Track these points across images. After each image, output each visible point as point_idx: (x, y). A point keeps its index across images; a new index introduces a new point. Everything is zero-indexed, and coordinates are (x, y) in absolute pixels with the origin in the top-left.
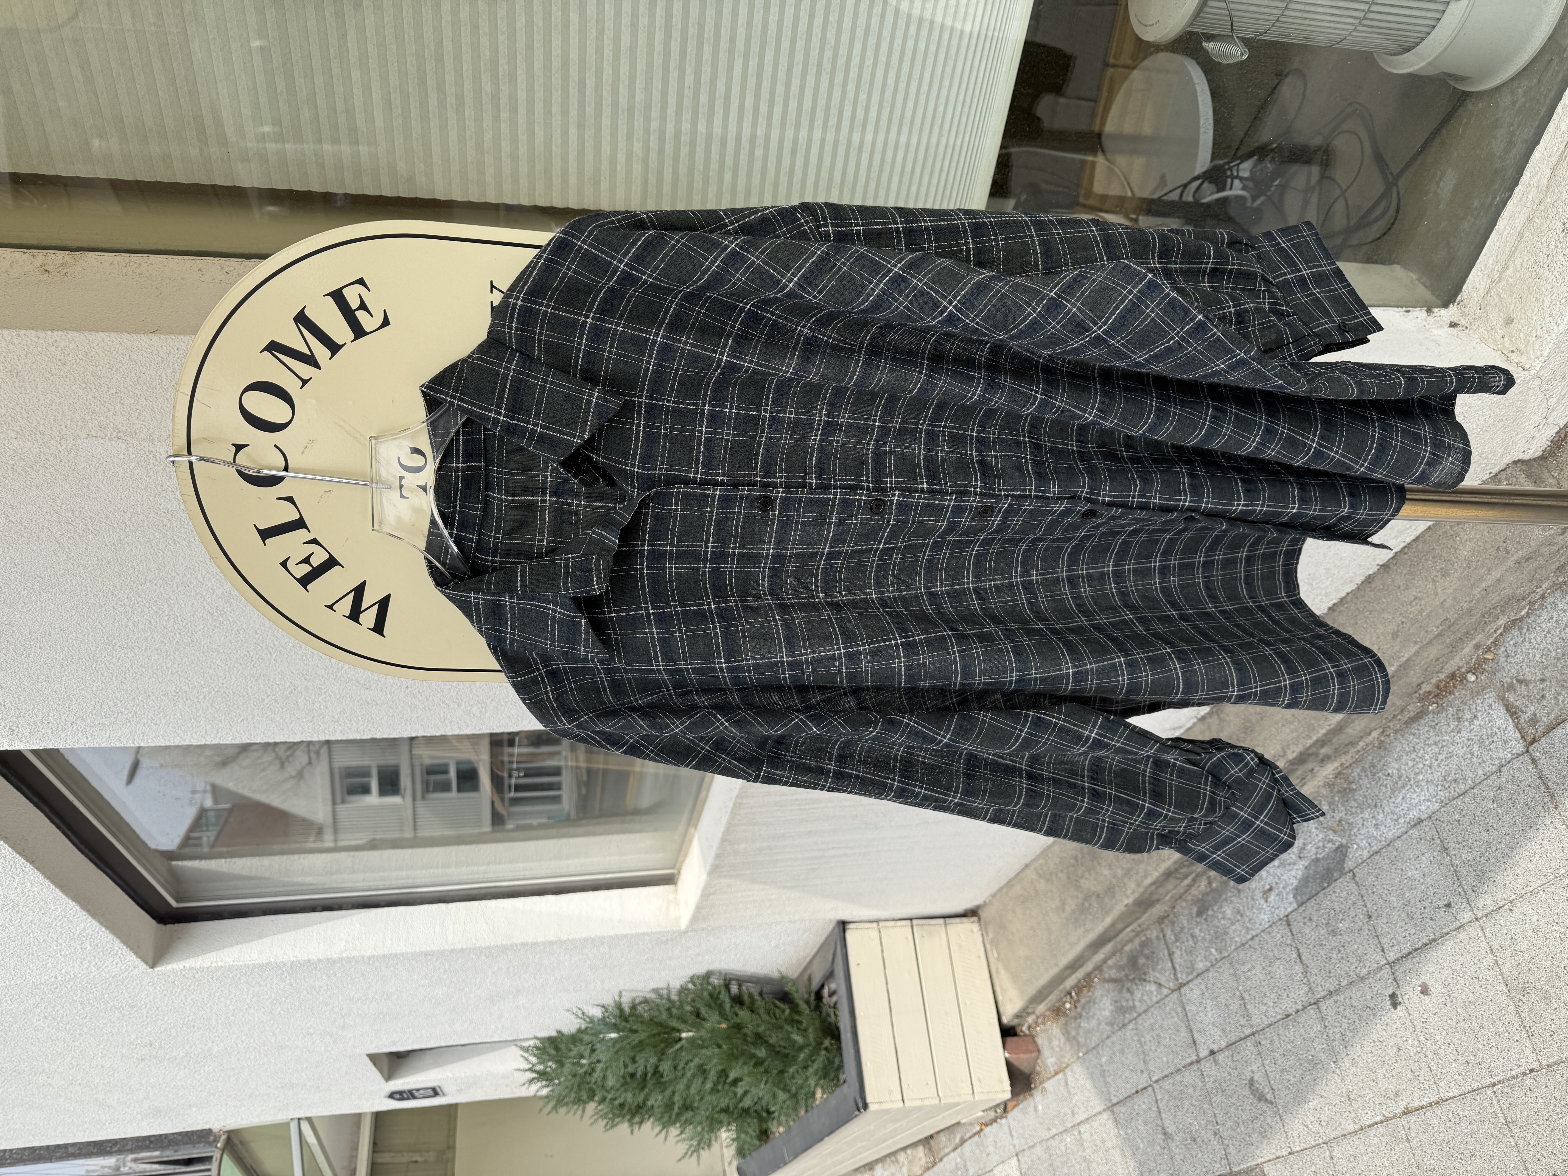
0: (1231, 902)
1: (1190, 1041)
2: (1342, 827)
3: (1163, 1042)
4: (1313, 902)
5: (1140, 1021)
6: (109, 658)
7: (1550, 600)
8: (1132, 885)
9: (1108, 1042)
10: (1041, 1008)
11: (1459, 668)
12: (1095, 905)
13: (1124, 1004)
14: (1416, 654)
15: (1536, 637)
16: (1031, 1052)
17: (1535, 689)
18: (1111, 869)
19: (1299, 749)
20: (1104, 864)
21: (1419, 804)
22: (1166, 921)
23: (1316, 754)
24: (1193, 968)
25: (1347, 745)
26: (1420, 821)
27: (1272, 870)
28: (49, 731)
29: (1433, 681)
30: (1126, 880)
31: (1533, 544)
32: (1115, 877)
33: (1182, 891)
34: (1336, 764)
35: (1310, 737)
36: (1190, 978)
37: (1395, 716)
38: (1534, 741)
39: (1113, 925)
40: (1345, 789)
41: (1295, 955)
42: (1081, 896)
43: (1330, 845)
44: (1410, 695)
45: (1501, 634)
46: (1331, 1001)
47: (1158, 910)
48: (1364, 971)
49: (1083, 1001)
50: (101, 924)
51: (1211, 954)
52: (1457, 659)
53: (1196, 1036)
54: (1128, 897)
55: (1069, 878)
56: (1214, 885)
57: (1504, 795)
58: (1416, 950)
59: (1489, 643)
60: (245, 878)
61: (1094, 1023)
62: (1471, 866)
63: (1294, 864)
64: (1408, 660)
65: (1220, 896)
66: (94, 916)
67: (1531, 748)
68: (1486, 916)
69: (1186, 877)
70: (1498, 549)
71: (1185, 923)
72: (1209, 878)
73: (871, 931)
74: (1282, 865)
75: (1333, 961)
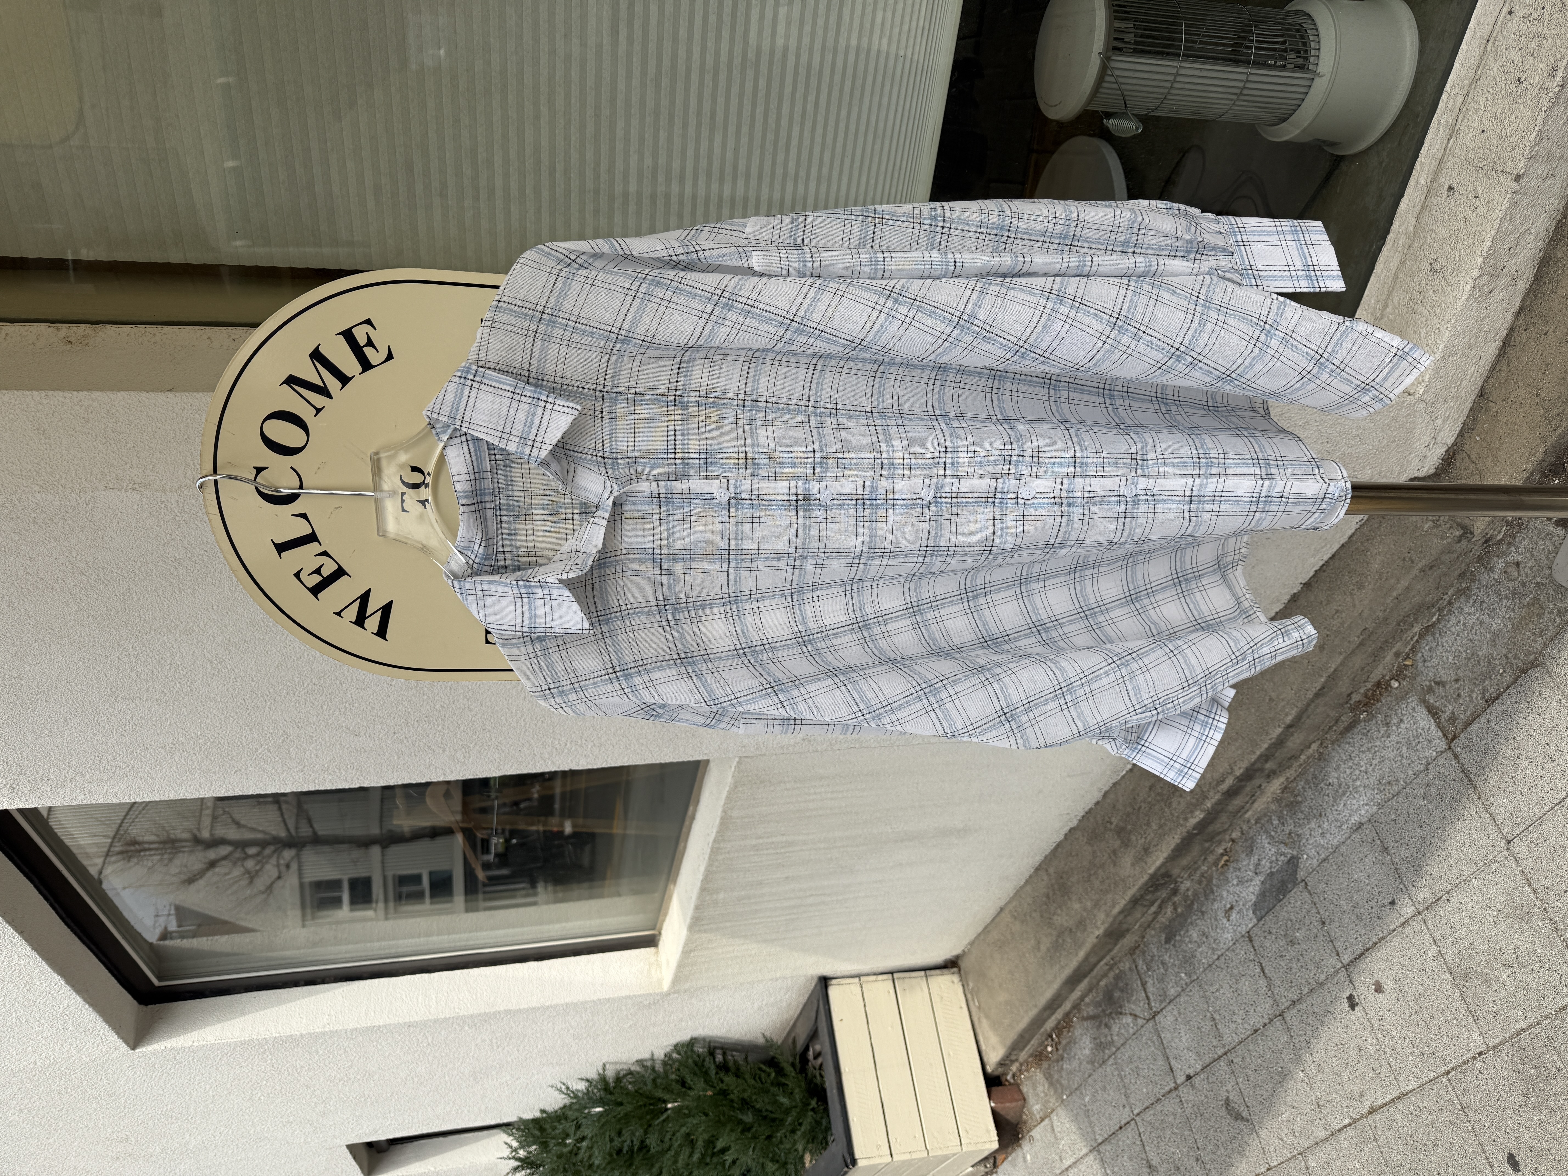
0: (1197, 925)
1: (1167, 1068)
2: (1293, 840)
3: (1142, 1073)
4: (1271, 916)
5: (1118, 1055)
7: (1456, 605)
8: (1101, 916)
9: (1090, 1080)
10: (1024, 1054)
11: (1384, 676)
12: (1069, 940)
13: (1103, 1040)
14: (1342, 664)
15: (1447, 640)
16: (1016, 1100)
17: (1451, 689)
18: (1081, 903)
19: (1245, 764)
20: (1074, 898)
21: (1359, 809)
22: (1137, 952)
23: (1262, 770)
24: (1165, 995)
25: (1290, 759)
26: (1361, 825)
29: (1362, 691)
30: (1096, 911)
31: (1433, 552)
32: (1085, 909)
33: (1150, 918)
34: (1282, 779)
35: (1254, 753)
36: (1163, 1005)
37: (1330, 728)
38: (1455, 737)
39: (1086, 958)
40: (1292, 803)
41: (1258, 970)
42: (1055, 933)
43: (1282, 858)
44: (1342, 705)
45: (1417, 641)
46: (1295, 1011)
47: (1128, 941)
48: (1323, 977)
49: (1064, 1042)
51: (1181, 979)
52: (1380, 667)
53: (1173, 1062)
54: (1098, 928)
55: (1042, 916)
56: (1179, 910)
57: (1433, 791)
58: (1368, 950)
59: (1407, 650)
60: (228, 955)
61: (1075, 1063)
62: (1409, 862)
63: (1251, 880)
64: (1335, 670)
65: (1186, 920)
67: (1452, 745)
68: (1427, 909)
69: (1152, 903)
70: (1404, 559)
71: (1155, 950)
72: (1174, 904)
73: (853, 987)
74: (1240, 882)
75: (1294, 970)
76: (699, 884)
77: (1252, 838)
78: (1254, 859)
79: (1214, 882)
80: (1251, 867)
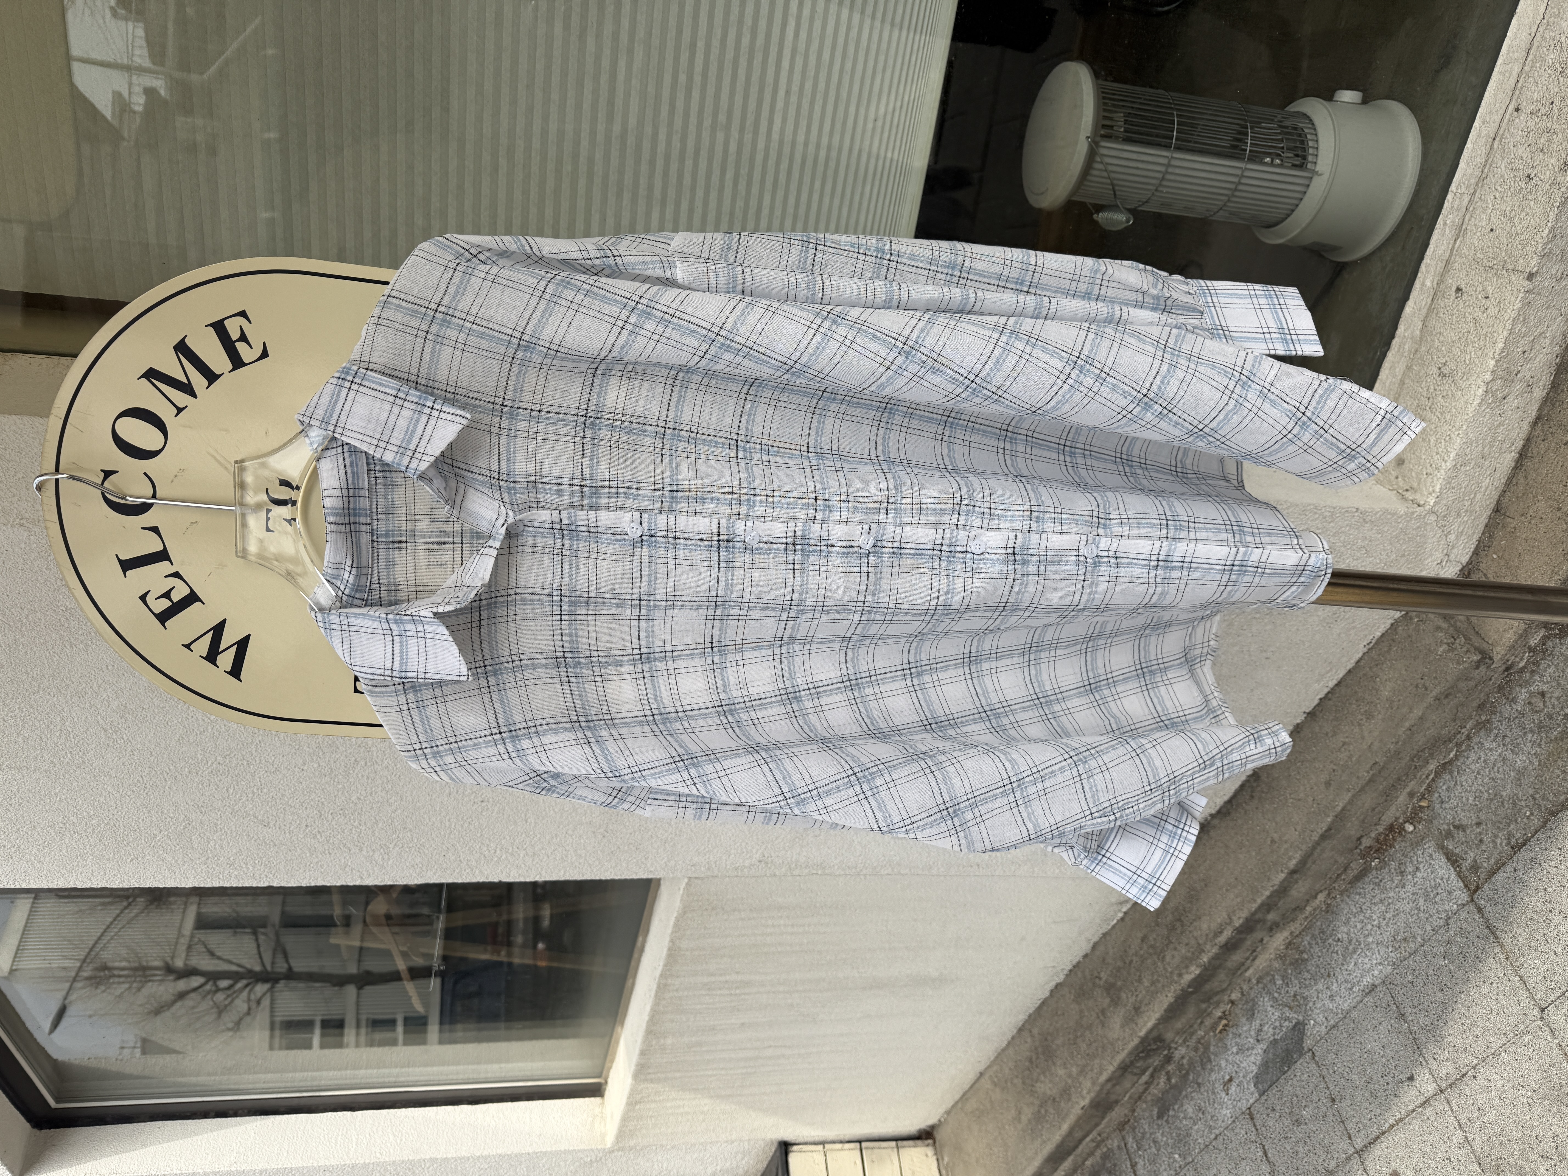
0: (1192, 1099)
2: (1298, 1003)
4: (1274, 1090)
7: (1476, 740)
8: (1088, 1084)
11: (1397, 819)
12: (1051, 1111)
14: (1351, 802)
15: (1466, 779)
17: (1472, 833)
18: (1066, 1068)
19: (1244, 914)
20: (1059, 1062)
21: (1371, 969)
22: (1127, 1127)
23: (1263, 921)
25: (1294, 910)
26: (1374, 986)
27: (1229, 1057)
29: (1373, 835)
30: (1081, 1079)
31: (1449, 679)
32: (1070, 1075)
33: (1141, 1089)
34: (1286, 934)
35: (1255, 901)
37: (1339, 876)
38: (1478, 888)
39: (1070, 1133)
40: (1297, 960)
41: (1260, 1153)
42: (1037, 1102)
43: (1287, 1023)
44: (1351, 850)
45: (1433, 780)
47: (1117, 1114)
48: (1333, 1164)
51: (1175, 1161)
52: (1393, 809)
54: (1083, 1098)
55: (1024, 1083)
56: (1173, 1081)
57: (1455, 949)
58: (1383, 1133)
59: (1422, 790)
62: (1429, 1031)
63: (1253, 1048)
64: (1343, 809)
65: (1180, 1093)
67: (1475, 896)
68: (1451, 1086)
69: (1144, 1072)
70: (1417, 686)
71: (1146, 1127)
72: (1168, 1073)
73: (815, 1155)
74: (1241, 1051)
75: (1300, 1155)
76: (644, 1025)
77: (1253, 1000)
78: (1256, 1023)
79: (1212, 1048)
80: (1252, 1033)
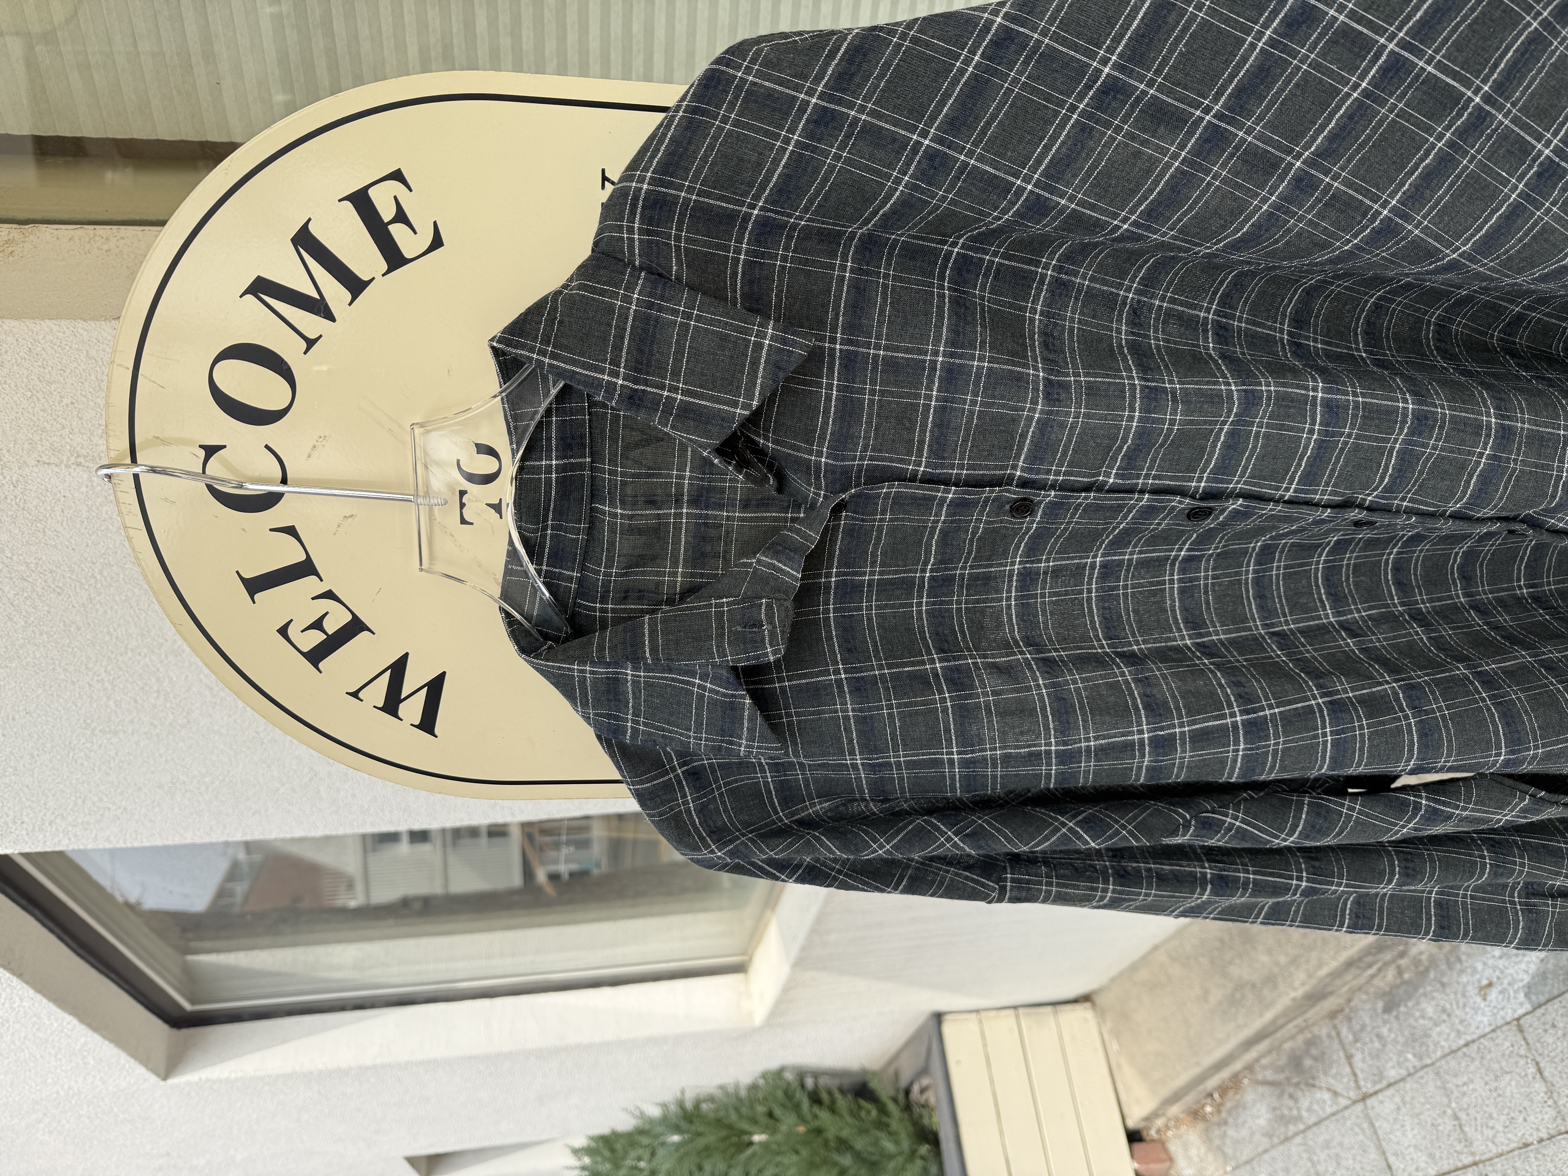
0: (1433, 998)
1: (1383, 1164)
3: (1344, 1163)
4: (1555, 1005)
5: (1309, 1134)
6: (89, 745)
8: (1301, 976)
9: (1266, 1157)
10: (1175, 1110)
12: (1250, 996)
13: (1286, 1112)
16: (1163, 1161)
22: (1340, 1017)
24: (1381, 1076)
27: (1490, 962)
28: (24, 833)
30: (1292, 969)
32: (1277, 964)
33: (1363, 982)
36: (1378, 1087)
39: (1274, 1021)
41: (1532, 1070)
42: (1230, 985)
47: (1330, 1004)
49: (1229, 1105)
50: (104, 1037)
51: (1407, 1060)
53: (1392, 1159)
54: (1295, 989)
55: (1212, 963)
56: (1406, 976)
61: (1244, 1133)
65: (1416, 989)
66: (95, 1029)
69: (1370, 966)
72: (1399, 967)
73: (971, 1021)
